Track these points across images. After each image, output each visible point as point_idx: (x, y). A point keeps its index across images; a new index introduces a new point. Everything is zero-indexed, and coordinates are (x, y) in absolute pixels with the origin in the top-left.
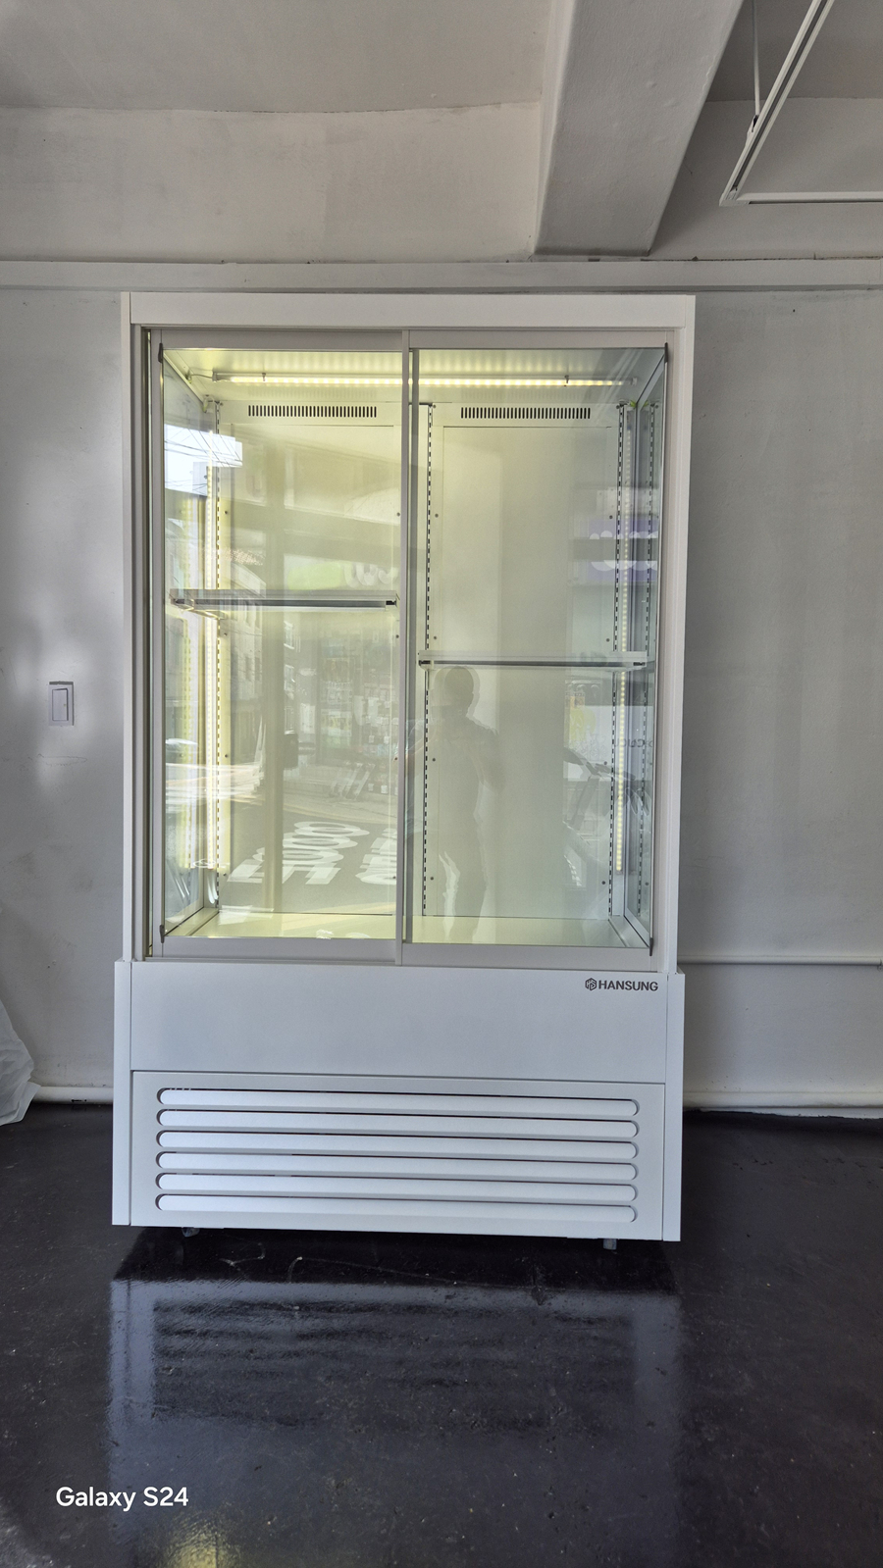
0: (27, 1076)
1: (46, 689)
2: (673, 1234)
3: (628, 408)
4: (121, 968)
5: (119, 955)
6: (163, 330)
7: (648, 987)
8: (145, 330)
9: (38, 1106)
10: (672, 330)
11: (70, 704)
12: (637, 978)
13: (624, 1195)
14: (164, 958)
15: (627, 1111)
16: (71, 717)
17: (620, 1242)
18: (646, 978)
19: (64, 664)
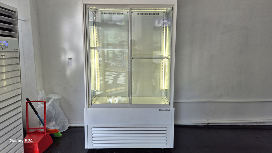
0: (67, 123)
1: (67, 60)
2: (172, 147)
3: (165, 13)
4: (85, 109)
5: (84, 107)
6: (88, 4)
7: (169, 110)
8: (85, 4)
9: (69, 127)
10: (173, 5)
11: (71, 62)
12: (167, 109)
13: (165, 141)
14: (92, 107)
15: (165, 129)
16: (71, 64)
17: (164, 148)
18: (169, 109)
19: (70, 55)
